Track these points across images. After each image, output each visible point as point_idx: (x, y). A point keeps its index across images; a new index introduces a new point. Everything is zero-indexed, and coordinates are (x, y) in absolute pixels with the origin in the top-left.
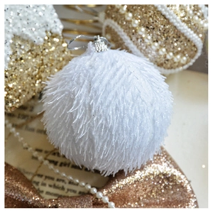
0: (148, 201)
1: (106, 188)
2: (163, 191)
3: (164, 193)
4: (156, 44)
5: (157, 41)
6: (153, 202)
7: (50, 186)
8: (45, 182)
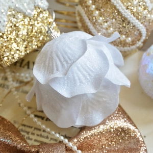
0: (109, 148)
1: (77, 138)
2: (121, 141)
3: (121, 143)
4: (106, 24)
5: (106, 22)
6: (113, 149)
7: (38, 135)
8: (34, 132)
